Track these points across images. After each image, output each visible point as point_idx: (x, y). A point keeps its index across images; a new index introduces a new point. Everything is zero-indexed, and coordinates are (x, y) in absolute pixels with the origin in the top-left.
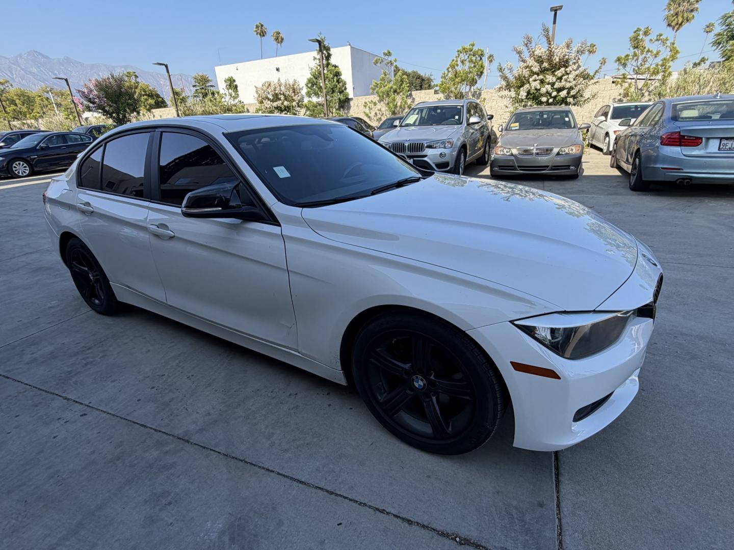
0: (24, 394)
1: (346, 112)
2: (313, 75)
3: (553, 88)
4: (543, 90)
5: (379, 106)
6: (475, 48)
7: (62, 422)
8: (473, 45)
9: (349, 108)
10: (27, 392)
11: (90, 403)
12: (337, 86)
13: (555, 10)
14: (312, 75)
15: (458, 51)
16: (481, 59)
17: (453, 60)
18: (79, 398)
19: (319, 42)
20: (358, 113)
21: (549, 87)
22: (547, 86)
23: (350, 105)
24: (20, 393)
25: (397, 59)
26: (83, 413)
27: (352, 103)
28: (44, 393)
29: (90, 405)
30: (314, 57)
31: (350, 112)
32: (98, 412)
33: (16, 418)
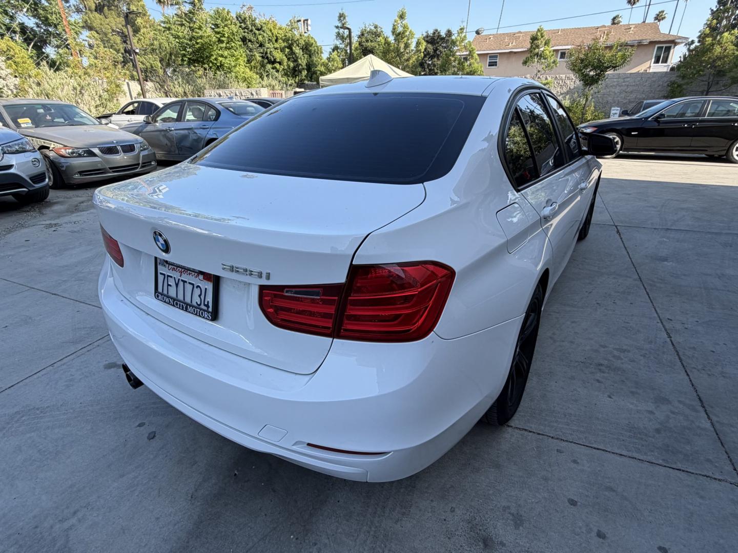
0: (696, 367)
7: (686, 326)
10: (692, 366)
11: (658, 322)
18: (661, 330)
24: (698, 370)
26: (669, 321)
28: (680, 353)
29: (659, 321)
32: (660, 315)
33: (715, 351)
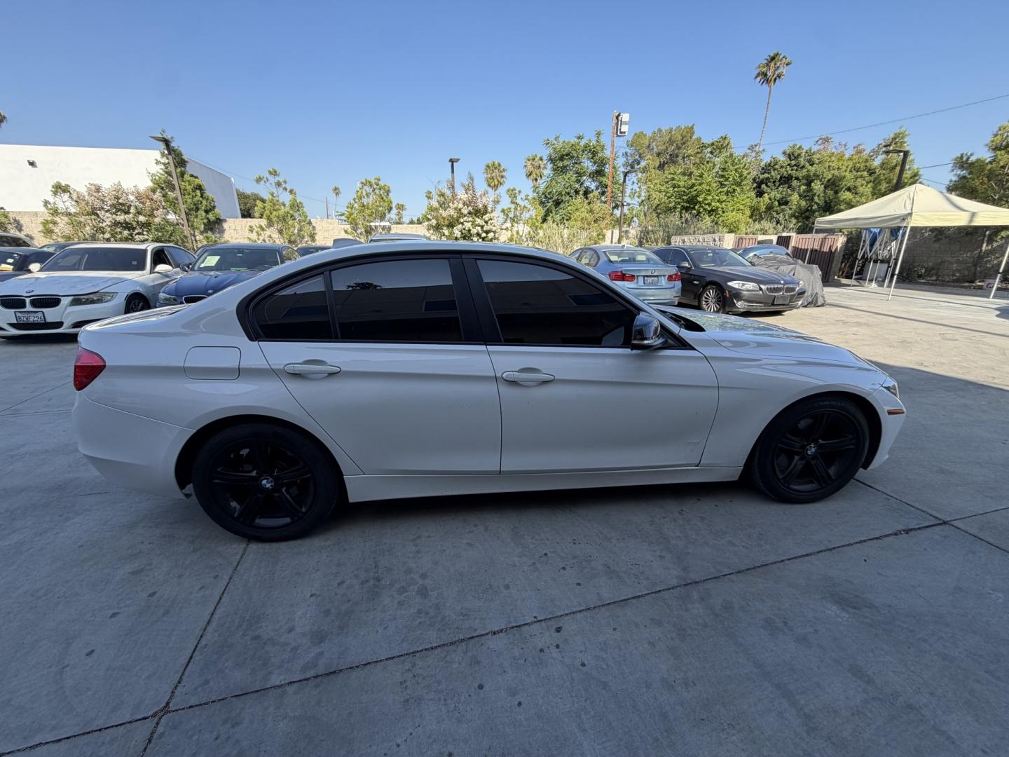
1: (218, 235)
2: (157, 184)
3: (482, 230)
4: (474, 231)
5: (268, 232)
6: (382, 183)
8: (379, 180)
9: (222, 231)
12: (202, 202)
13: (452, 161)
14: (154, 183)
15: (362, 183)
16: (388, 194)
17: (358, 192)
19: (167, 142)
20: (236, 239)
21: (479, 228)
22: (477, 228)
23: (223, 227)
25: (287, 180)
27: (225, 226)
30: (157, 160)
31: (225, 236)
